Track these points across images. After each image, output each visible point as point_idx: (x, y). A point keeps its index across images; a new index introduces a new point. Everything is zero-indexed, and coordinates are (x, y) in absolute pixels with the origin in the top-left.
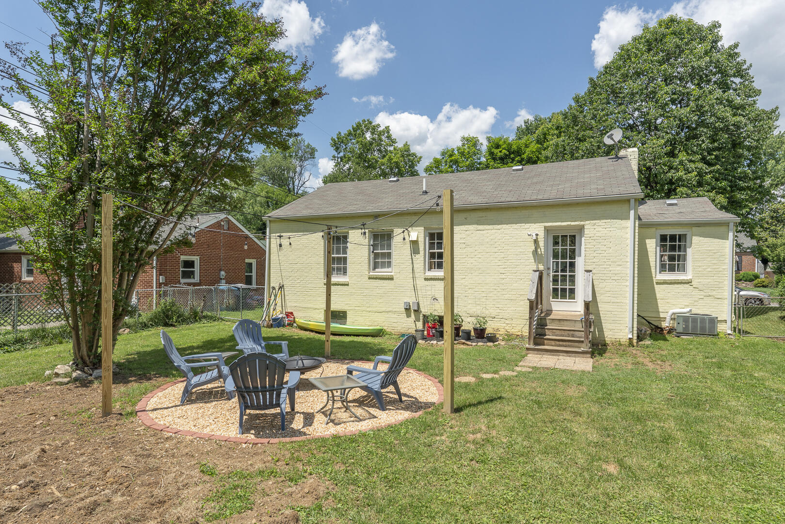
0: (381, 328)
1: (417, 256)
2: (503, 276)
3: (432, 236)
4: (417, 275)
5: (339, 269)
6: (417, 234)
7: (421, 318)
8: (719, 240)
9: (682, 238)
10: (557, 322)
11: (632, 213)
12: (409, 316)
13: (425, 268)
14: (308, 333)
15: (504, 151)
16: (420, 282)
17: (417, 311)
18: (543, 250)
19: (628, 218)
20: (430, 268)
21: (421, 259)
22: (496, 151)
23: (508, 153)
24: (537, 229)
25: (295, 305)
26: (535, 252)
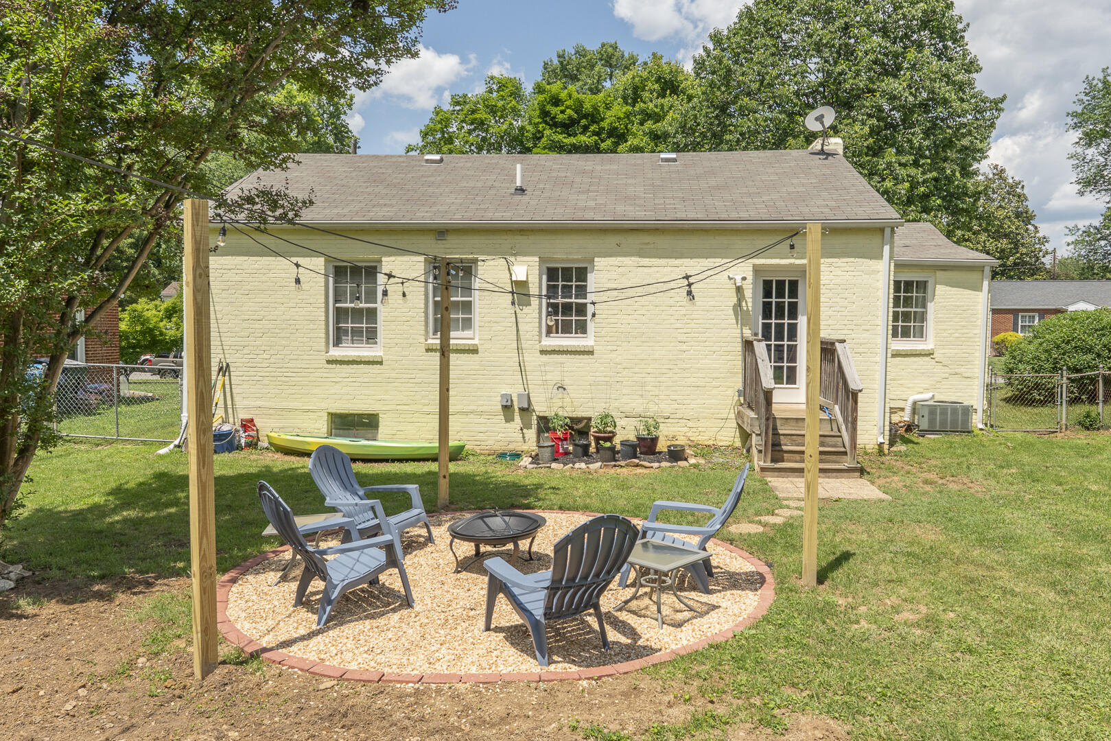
1: (526, 309)
2: (684, 347)
3: (552, 274)
4: (524, 344)
5: (357, 333)
6: (526, 269)
7: (534, 422)
8: (970, 292)
9: (922, 286)
11: (887, 248)
12: (509, 419)
13: (540, 332)
15: (569, 111)
16: (533, 359)
17: (526, 411)
18: (750, 304)
19: (880, 257)
20: (549, 331)
21: (533, 315)
22: (554, 110)
23: (575, 116)
24: (743, 271)
25: (258, 403)
26: (738, 306)
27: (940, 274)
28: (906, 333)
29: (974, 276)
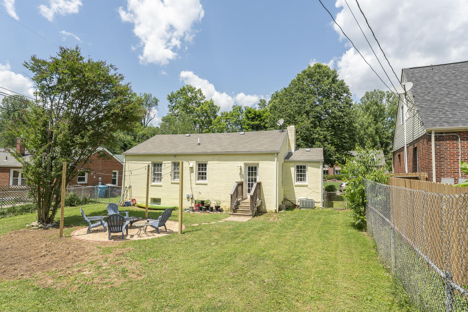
0: (175, 206)
1: (193, 174)
2: (228, 183)
3: (199, 165)
4: (192, 182)
5: (158, 179)
6: (193, 164)
7: (194, 201)
8: (317, 169)
9: (304, 167)
10: (244, 203)
11: (276, 158)
12: (188, 201)
13: (196, 179)
14: (142, 209)
16: (194, 186)
17: (192, 198)
18: (243, 173)
19: (274, 161)
20: (198, 179)
21: (194, 175)
24: (241, 164)
25: (137, 195)
26: (240, 174)
27: (309, 164)
28: (301, 180)
29: (317, 164)
